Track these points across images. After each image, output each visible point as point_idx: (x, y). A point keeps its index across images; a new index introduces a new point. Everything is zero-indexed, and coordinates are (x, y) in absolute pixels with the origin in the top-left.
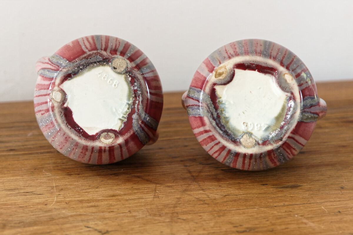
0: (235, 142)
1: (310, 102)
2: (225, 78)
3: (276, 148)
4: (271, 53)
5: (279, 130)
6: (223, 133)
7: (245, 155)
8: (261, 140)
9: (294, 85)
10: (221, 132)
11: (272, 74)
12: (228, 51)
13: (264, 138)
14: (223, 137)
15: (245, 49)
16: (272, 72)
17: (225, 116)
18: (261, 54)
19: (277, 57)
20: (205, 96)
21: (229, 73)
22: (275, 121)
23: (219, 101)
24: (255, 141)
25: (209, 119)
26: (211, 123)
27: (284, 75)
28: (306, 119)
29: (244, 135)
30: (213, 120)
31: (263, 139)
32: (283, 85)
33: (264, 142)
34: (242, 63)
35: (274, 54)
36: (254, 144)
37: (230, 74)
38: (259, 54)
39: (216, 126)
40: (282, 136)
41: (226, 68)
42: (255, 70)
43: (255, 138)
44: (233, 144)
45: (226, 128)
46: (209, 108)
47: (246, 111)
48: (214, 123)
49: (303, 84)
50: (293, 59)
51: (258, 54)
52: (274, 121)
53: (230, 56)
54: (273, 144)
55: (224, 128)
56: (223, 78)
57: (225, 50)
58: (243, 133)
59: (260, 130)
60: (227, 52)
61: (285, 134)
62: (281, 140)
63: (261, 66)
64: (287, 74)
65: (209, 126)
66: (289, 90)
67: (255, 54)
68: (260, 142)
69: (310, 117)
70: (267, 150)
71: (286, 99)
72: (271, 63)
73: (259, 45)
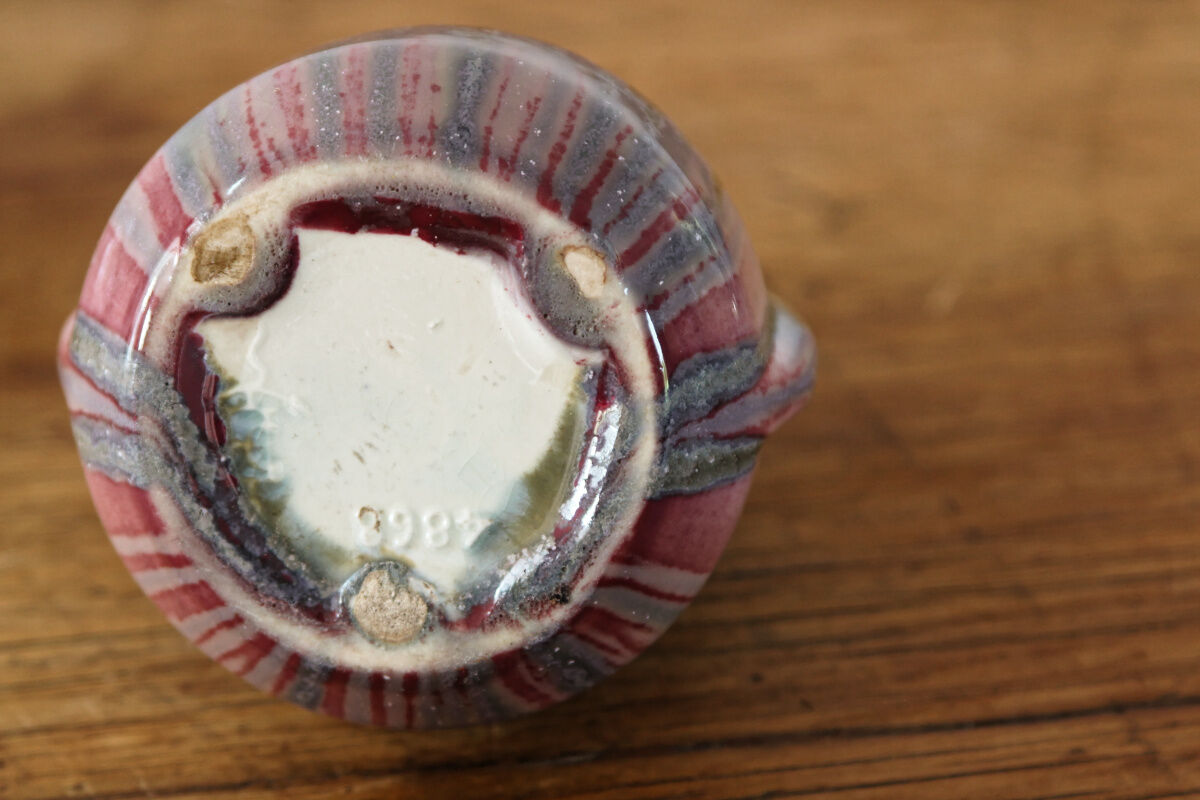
0: (319, 613)
1: (707, 385)
2: (248, 281)
3: (537, 639)
4: (489, 131)
5: (549, 545)
6: (256, 569)
7: (376, 682)
8: (456, 599)
9: (615, 306)
10: (246, 567)
11: (500, 252)
12: (263, 125)
13: (474, 591)
14: (256, 590)
15: (348, 113)
16: (495, 238)
17: (261, 479)
18: (430, 144)
19: (520, 158)
20: (148, 379)
21: (268, 251)
22: (526, 495)
23: (226, 401)
24: (423, 608)
25: (175, 499)
26: (189, 521)
27: (563, 255)
28: (694, 475)
29: (365, 575)
30: (196, 507)
31: (470, 596)
32: (559, 310)
33: (474, 607)
34: (335, 197)
35: (505, 136)
36: (421, 622)
37: (273, 260)
38: (424, 148)
39: (216, 533)
40: (565, 578)
41: (247, 229)
42: (407, 232)
43: (427, 592)
44: (309, 624)
45: (269, 540)
46: (174, 444)
47: (370, 445)
48: (205, 521)
49: (665, 295)
50: (612, 155)
51: (415, 146)
52: (524, 497)
53: (270, 156)
54: (523, 621)
55: (259, 544)
56: (235, 281)
57: (245, 118)
58: (362, 566)
59: (449, 545)
60: (254, 134)
61: (581, 569)
62: (562, 596)
63: (437, 211)
64: (575, 248)
65: (178, 539)
66: (590, 337)
67: (403, 148)
68: (454, 612)
69: (712, 461)
70: (490, 655)
71: (578, 381)
72: (489, 190)
73: (425, 84)
